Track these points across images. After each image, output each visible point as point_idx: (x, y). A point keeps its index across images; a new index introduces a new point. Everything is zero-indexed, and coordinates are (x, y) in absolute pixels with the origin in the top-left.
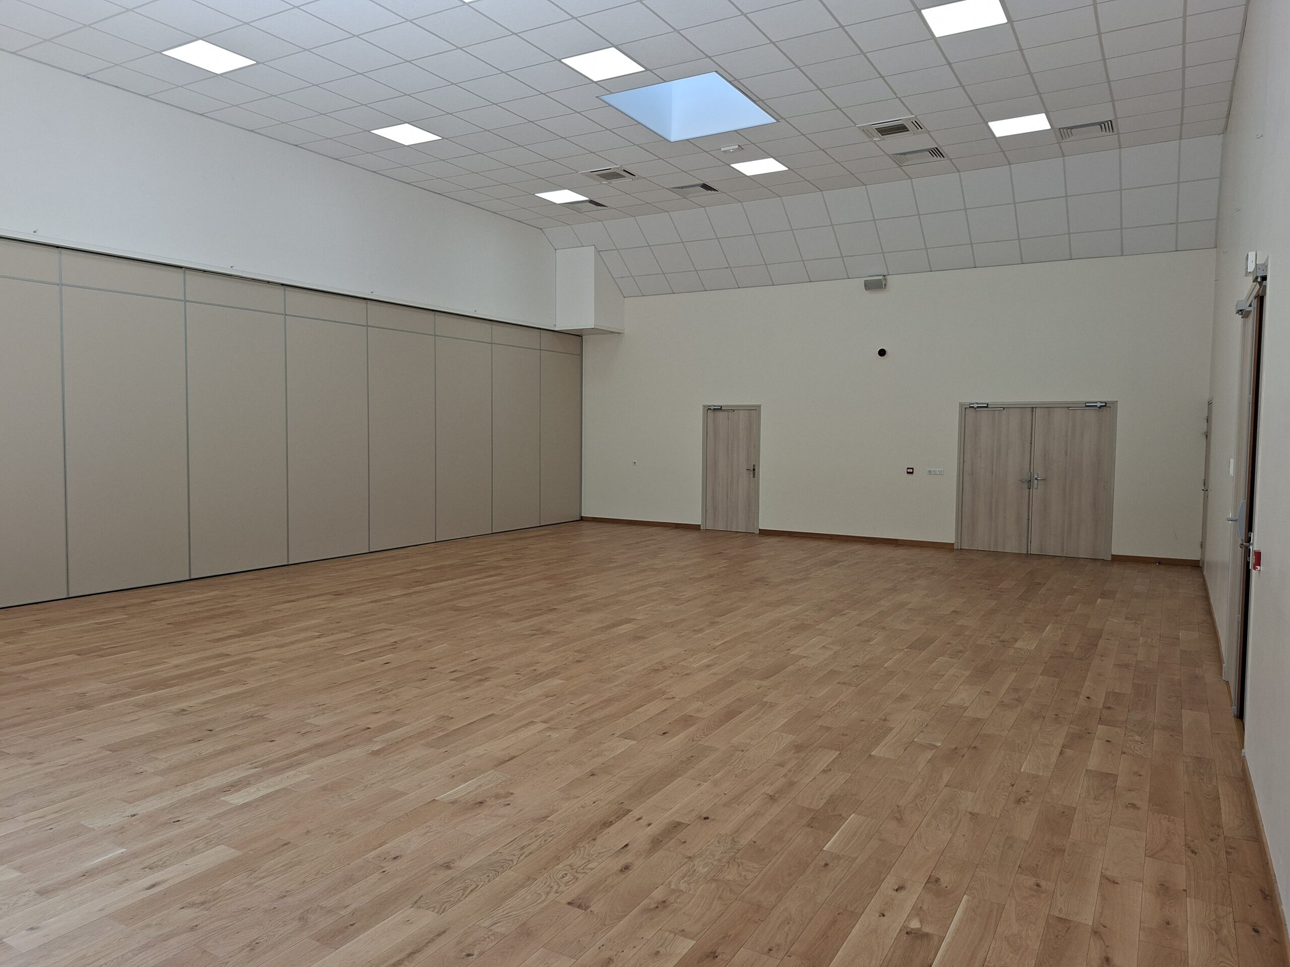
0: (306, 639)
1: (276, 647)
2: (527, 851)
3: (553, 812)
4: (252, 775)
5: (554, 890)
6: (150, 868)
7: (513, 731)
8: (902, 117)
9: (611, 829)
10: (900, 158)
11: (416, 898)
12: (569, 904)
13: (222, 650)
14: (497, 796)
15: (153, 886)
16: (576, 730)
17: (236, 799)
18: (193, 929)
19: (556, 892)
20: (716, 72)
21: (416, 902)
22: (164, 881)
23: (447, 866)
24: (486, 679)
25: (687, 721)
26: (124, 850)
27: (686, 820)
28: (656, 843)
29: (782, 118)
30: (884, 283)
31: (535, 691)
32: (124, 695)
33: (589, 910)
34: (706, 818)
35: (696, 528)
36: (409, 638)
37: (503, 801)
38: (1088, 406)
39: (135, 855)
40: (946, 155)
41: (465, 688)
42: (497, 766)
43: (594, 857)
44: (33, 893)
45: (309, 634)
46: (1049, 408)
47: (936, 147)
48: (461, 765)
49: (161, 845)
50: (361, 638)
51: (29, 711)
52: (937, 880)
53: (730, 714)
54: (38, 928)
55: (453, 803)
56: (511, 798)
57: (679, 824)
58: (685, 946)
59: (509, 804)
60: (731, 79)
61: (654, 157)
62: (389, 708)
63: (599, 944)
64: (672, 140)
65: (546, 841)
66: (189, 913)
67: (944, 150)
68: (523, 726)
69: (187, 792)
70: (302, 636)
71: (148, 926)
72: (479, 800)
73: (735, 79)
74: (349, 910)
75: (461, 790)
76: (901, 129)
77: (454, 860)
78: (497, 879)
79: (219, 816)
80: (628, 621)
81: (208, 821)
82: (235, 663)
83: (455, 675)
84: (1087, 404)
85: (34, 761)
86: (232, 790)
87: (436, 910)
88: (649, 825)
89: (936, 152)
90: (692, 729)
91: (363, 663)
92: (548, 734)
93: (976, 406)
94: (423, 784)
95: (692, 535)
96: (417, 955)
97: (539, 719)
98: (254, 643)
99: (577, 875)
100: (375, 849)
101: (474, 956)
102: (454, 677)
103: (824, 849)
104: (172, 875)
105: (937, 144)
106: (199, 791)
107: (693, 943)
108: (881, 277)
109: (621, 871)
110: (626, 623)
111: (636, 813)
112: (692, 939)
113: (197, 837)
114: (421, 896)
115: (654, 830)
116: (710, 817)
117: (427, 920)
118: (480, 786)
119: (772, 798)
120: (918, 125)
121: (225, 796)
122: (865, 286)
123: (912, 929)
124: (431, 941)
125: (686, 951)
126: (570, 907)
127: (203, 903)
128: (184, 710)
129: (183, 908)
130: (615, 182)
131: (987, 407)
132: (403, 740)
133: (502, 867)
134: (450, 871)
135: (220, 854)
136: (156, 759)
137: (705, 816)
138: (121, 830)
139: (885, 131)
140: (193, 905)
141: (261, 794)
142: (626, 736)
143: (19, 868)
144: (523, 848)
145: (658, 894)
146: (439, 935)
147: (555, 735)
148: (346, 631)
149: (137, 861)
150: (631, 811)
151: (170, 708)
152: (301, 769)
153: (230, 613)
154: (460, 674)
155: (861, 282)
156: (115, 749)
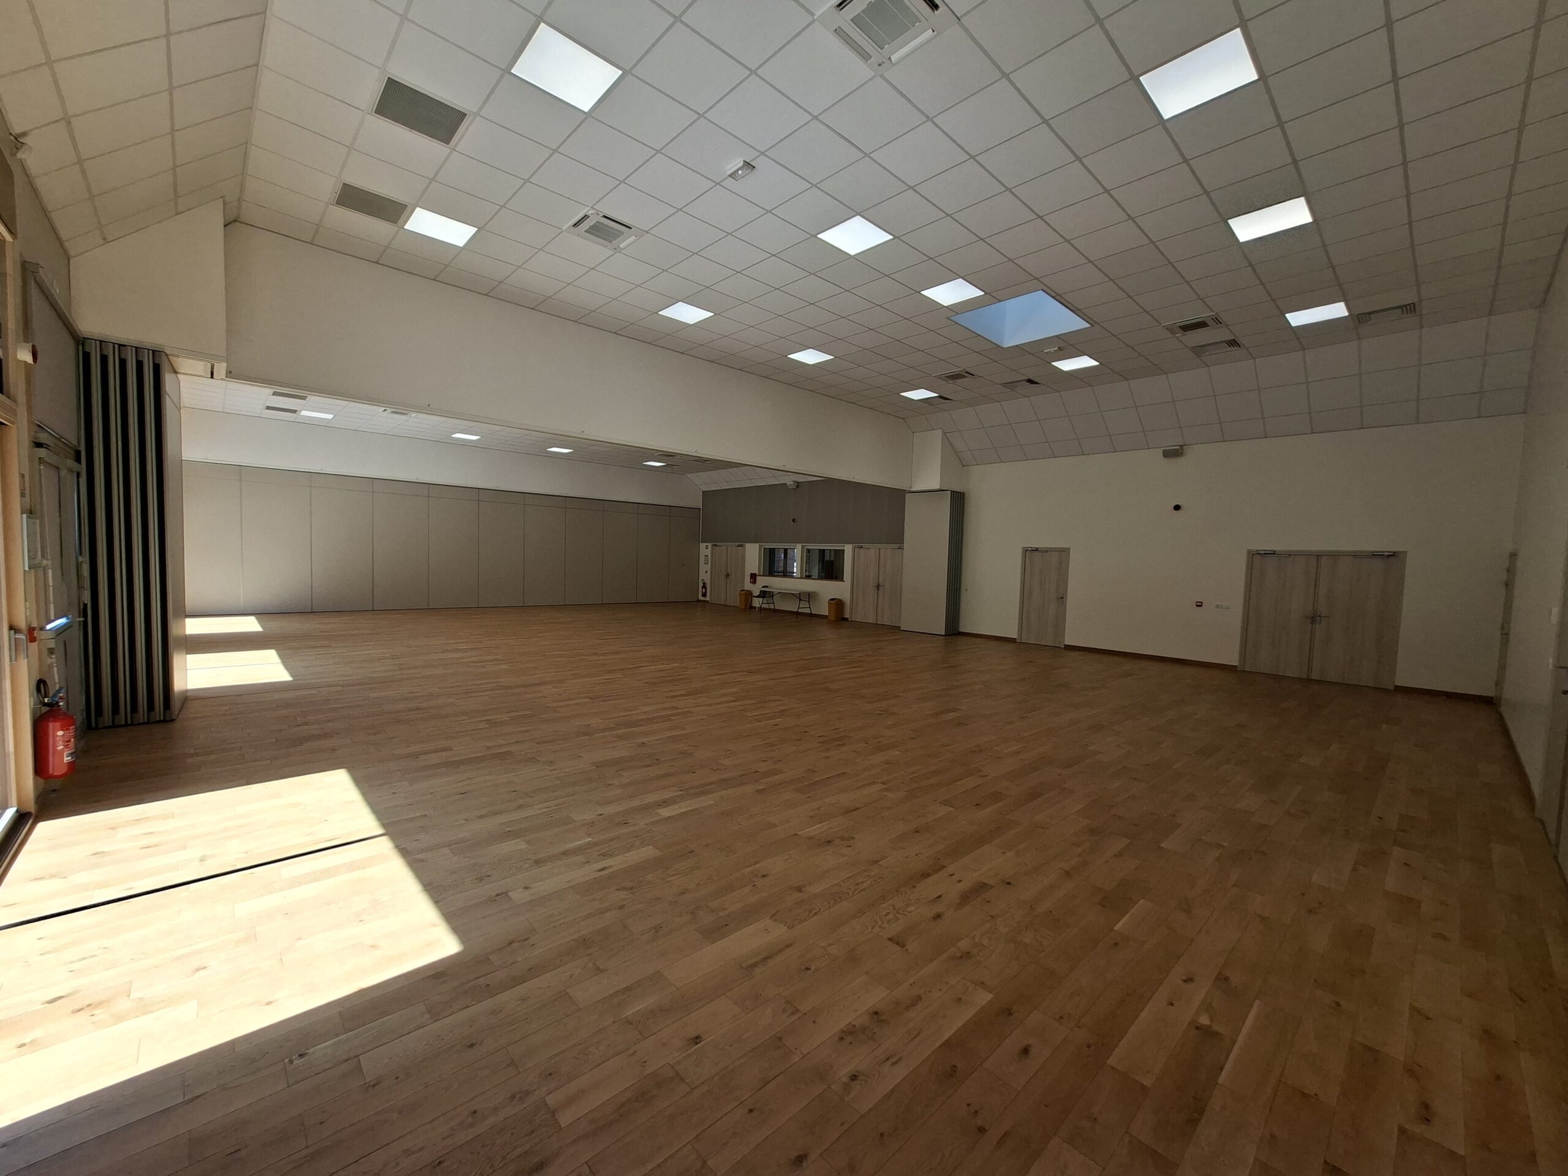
0: (725, 702)
1: (707, 705)
2: (861, 887)
3: (883, 858)
4: (677, 796)
5: (879, 924)
6: (604, 856)
7: (859, 787)
8: (1203, 315)
9: (930, 880)
10: (1199, 350)
11: (773, 912)
12: (890, 939)
13: (674, 704)
14: (842, 838)
15: (603, 869)
16: (906, 793)
17: (666, 812)
18: (622, 907)
19: (880, 927)
20: (1043, 290)
21: (774, 915)
22: (610, 867)
23: (799, 889)
24: (844, 745)
25: (996, 797)
26: (590, 839)
27: (991, 882)
28: (966, 898)
29: (1096, 323)
30: (1181, 451)
31: (878, 758)
32: (612, 729)
33: (905, 948)
34: (1009, 883)
35: (1012, 641)
36: (793, 708)
37: (845, 842)
38: (1375, 555)
39: (596, 844)
40: (1243, 344)
41: (828, 750)
42: (844, 813)
43: (913, 901)
44: (532, 861)
45: (729, 698)
46: (1335, 555)
47: (1233, 338)
48: (818, 809)
49: (613, 840)
50: (761, 705)
51: (556, 733)
52: (1227, 979)
53: (1034, 795)
54: (530, 888)
55: (810, 838)
56: (852, 841)
57: (985, 884)
58: (984, 998)
59: (850, 846)
60: (1054, 295)
61: (989, 361)
62: (773, 758)
63: (911, 981)
64: (1005, 347)
65: (875, 881)
66: (622, 894)
67: (1242, 340)
68: (866, 785)
69: (636, 802)
70: (724, 699)
71: (594, 900)
72: (829, 839)
73: (1058, 294)
74: (727, 912)
75: (816, 830)
76: (1201, 325)
77: (805, 885)
78: (836, 907)
79: (653, 823)
80: (955, 710)
81: (645, 826)
82: (679, 714)
83: (821, 739)
84: (1375, 554)
85: (552, 768)
86: (664, 805)
87: (787, 925)
88: (960, 881)
89: (1233, 343)
90: (1001, 804)
91: (760, 723)
92: (885, 794)
93: (1262, 552)
94: (790, 820)
95: (1011, 646)
96: (769, 960)
97: (880, 780)
98: (695, 701)
99: (898, 915)
100: (749, 866)
101: (811, 971)
102: (821, 741)
103: (1115, 928)
104: (617, 862)
105: (1235, 335)
106: (643, 803)
107: (991, 996)
108: (1178, 447)
109: (934, 918)
110: (953, 712)
111: (950, 869)
112: (991, 992)
113: (636, 837)
114: (778, 911)
115: (965, 886)
116: (1012, 882)
117: (778, 932)
118: (830, 828)
119: (1068, 874)
120: (1217, 321)
121: (658, 809)
122: (1164, 453)
123: (1202, 1025)
124: (781, 950)
125: (984, 1003)
126: (890, 942)
127: (631, 888)
128: (644, 743)
129: (618, 890)
130: (959, 381)
131: (1273, 554)
132: (780, 784)
133: (840, 897)
134: (802, 894)
135: (648, 852)
136: (622, 775)
137: (1007, 881)
138: (592, 824)
139: (1186, 328)
140: (624, 889)
141: (682, 810)
142: (946, 803)
143: (528, 842)
144: (857, 884)
145: (964, 945)
146: (787, 947)
147: (890, 795)
148: (752, 699)
149: (596, 848)
150: (945, 867)
151: (636, 741)
152: (710, 796)
153: (682, 679)
154: (826, 739)
155: (1160, 452)
156: (599, 765)
